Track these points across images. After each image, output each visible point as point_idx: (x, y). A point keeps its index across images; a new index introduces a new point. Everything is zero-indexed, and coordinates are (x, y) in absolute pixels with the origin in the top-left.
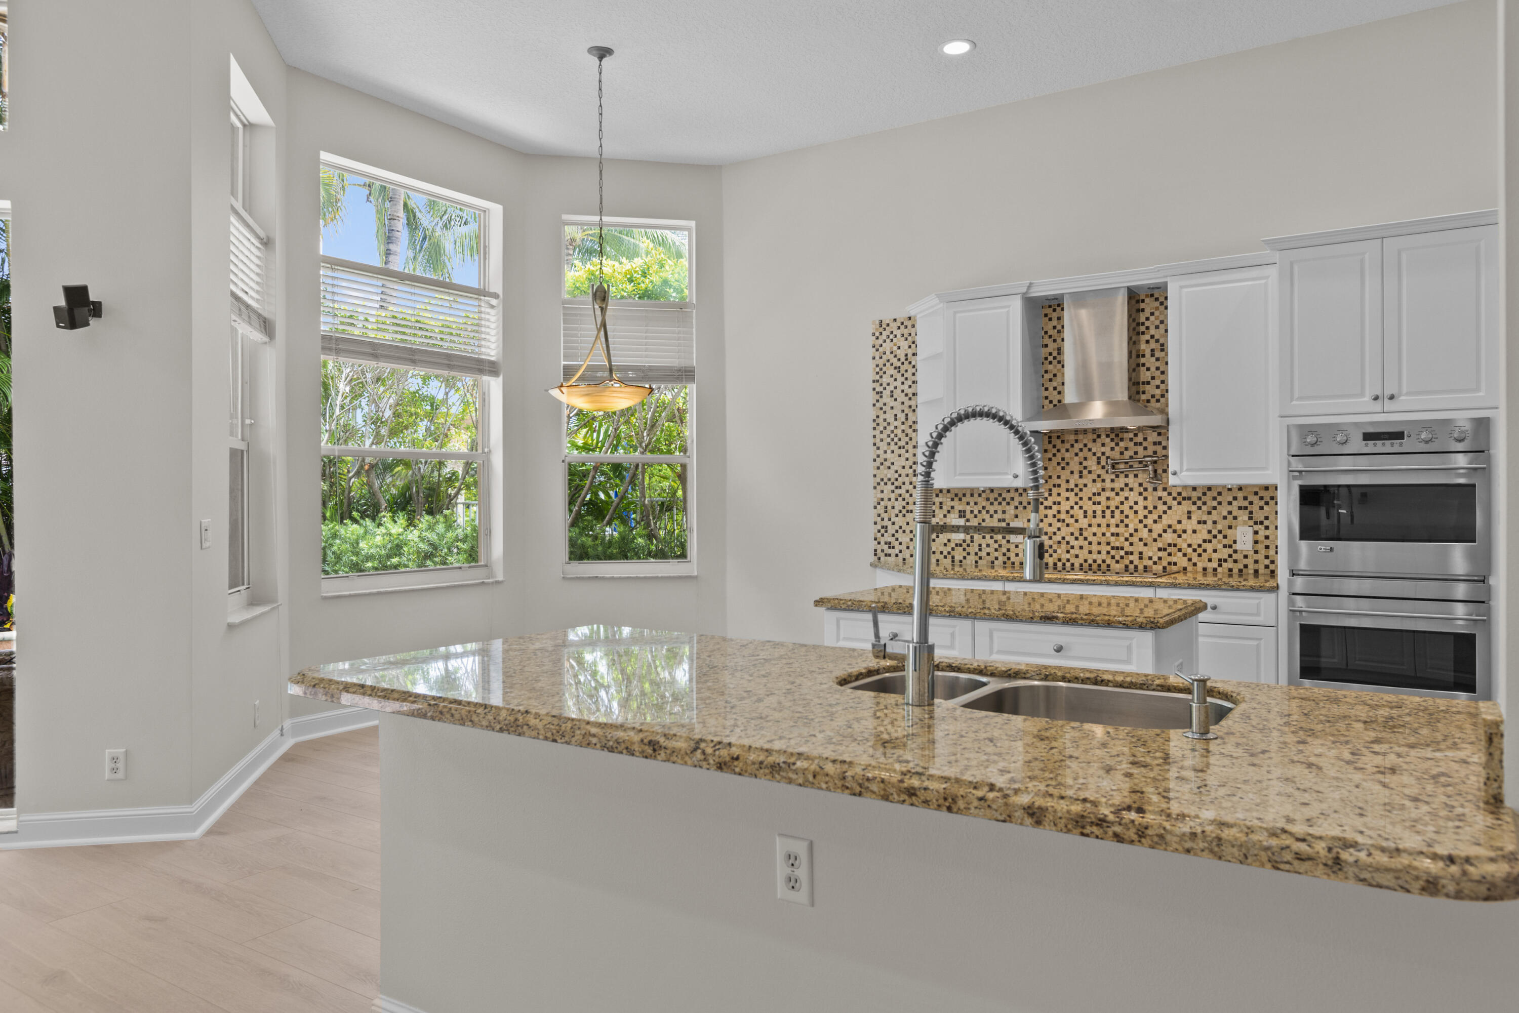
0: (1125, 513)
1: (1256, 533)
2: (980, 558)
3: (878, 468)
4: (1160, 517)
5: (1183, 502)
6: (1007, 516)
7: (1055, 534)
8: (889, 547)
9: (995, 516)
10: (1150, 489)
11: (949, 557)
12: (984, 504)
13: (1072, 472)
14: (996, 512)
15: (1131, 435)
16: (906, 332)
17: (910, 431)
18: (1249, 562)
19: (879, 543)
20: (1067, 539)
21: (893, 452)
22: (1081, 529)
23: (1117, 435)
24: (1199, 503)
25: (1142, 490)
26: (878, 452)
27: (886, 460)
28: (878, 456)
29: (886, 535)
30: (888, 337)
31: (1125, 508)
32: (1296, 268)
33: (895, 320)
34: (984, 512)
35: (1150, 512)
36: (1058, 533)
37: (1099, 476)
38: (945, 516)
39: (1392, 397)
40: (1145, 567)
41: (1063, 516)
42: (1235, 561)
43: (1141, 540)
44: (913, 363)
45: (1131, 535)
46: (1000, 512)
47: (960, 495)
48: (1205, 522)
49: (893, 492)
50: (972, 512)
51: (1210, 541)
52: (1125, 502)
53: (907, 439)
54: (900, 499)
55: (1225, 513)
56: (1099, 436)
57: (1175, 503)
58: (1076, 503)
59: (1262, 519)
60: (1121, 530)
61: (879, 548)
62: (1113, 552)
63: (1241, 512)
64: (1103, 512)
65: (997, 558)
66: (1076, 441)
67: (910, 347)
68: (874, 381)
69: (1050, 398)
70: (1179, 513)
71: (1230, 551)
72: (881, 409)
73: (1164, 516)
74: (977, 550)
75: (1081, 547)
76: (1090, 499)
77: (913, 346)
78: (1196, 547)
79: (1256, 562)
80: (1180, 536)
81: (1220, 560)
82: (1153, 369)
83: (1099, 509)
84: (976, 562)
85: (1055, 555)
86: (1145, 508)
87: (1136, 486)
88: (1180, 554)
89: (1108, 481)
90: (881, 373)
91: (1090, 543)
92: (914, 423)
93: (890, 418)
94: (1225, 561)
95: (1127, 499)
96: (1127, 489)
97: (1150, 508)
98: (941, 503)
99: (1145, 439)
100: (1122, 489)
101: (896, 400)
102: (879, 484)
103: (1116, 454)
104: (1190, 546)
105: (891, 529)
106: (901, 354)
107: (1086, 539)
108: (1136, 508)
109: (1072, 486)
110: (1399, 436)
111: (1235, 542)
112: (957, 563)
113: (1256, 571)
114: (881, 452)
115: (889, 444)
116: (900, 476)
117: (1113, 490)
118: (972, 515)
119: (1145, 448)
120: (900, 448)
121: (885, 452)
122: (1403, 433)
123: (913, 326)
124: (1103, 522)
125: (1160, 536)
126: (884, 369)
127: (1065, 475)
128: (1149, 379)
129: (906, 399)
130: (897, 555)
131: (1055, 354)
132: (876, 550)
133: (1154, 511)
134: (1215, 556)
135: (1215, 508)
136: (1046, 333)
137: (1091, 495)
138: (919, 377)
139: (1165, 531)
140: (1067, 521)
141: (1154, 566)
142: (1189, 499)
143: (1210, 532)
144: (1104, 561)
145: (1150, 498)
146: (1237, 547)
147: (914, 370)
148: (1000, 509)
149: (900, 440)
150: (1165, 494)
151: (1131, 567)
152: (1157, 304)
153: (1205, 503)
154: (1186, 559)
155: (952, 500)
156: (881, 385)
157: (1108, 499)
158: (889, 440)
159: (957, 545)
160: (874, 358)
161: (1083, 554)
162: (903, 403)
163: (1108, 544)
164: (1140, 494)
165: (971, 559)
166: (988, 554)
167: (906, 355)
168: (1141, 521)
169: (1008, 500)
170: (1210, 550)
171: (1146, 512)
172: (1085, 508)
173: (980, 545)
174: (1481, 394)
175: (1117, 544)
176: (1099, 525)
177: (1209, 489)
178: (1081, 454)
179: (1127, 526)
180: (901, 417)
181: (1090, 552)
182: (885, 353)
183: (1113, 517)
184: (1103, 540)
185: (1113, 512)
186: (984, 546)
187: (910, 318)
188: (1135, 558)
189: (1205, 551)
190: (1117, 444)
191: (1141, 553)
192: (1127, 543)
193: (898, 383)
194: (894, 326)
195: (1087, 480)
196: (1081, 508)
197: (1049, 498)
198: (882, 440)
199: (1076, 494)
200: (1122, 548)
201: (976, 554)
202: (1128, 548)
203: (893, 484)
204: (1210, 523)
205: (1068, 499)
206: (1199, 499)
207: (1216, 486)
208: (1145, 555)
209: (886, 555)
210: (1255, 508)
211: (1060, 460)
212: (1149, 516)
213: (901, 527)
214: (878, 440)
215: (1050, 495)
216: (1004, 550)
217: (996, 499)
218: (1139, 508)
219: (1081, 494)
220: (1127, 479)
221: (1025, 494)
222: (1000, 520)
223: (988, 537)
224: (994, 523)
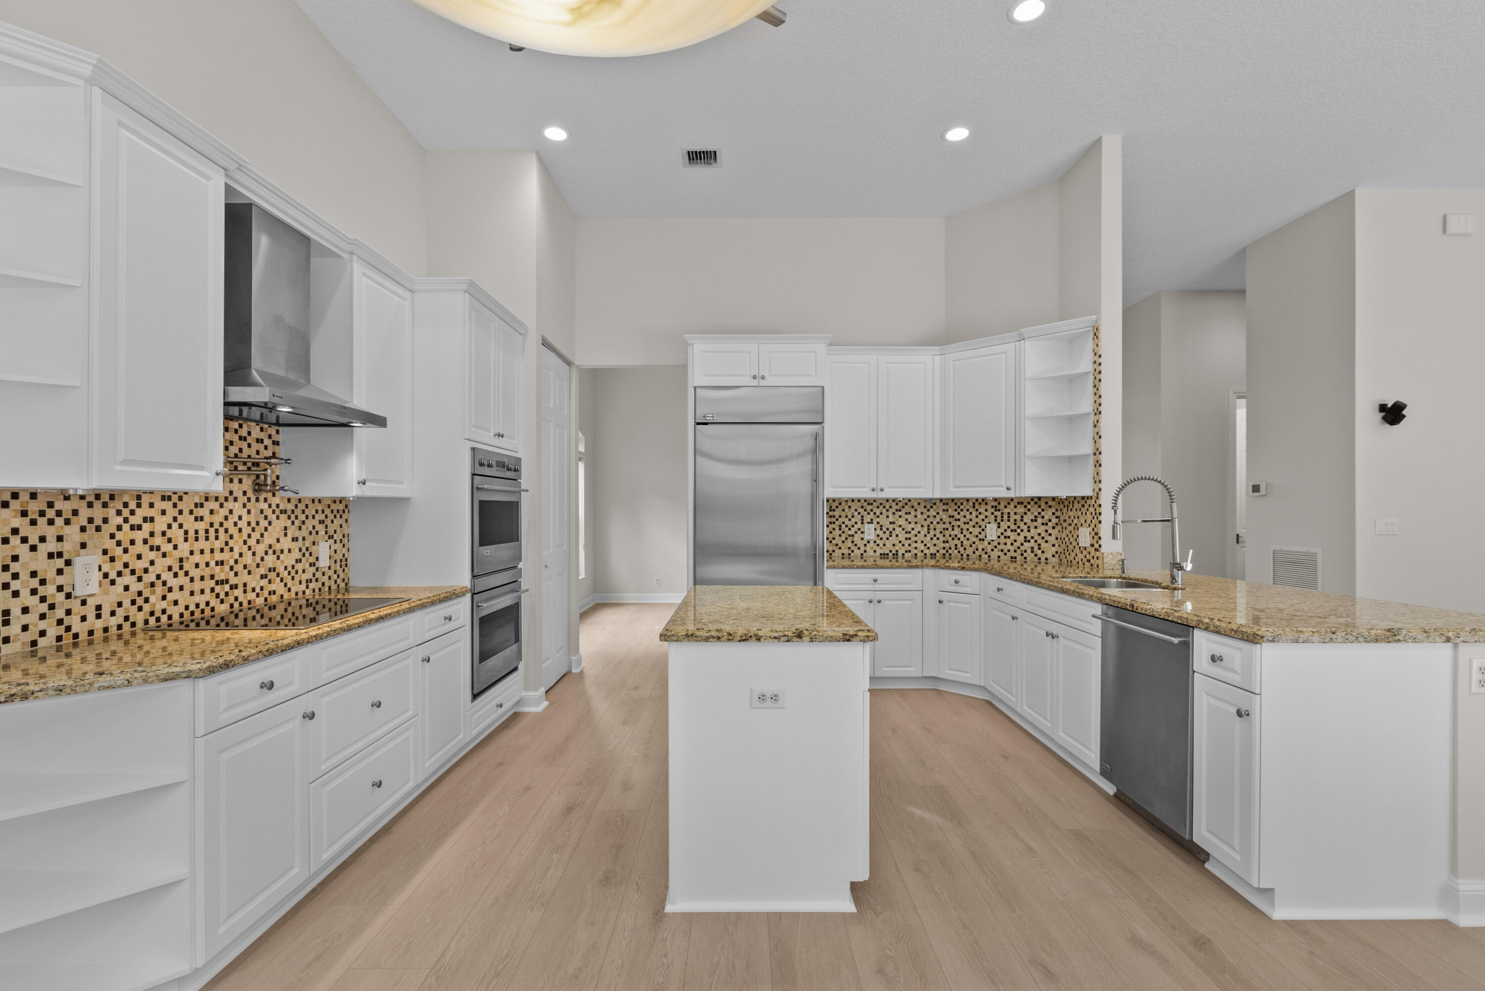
0: (230, 532)
1: (329, 547)
4: (262, 535)
5: (281, 516)
6: (67, 547)
7: (146, 571)
9: (41, 547)
10: (253, 499)
12: (15, 521)
14: (43, 539)
18: (325, 579)
20: (164, 577)
22: (181, 560)
24: (293, 517)
25: (245, 500)
31: (229, 524)
35: (254, 530)
40: (249, 602)
41: (158, 540)
42: (316, 580)
43: (245, 567)
45: (236, 562)
48: (297, 539)
51: (300, 561)
52: (230, 516)
55: (311, 528)
57: (275, 516)
58: (175, 519)
59: (333, 533)
60: (226, 555)
62: (218, 589)
63: (321, 526)
64: (207, 531)
65: (43, 633)
70: (278, 529)
71: (313, 570)
73: (266, 534)
75: (180, 588)
76: (191, 512)
78: (290, 569)
79: (329, 578)
80: (278, 558)
81: (307, 581)
83: (201, 526)
85: (147, 608)
86: (249, 524)
87: (240, 495)
88: (277, 580)
91: (192, 580)
94: (311, 581)
95: (231, 512)
96: (232, 498)
97: (253, 524)
99: (249, 433)
100: (227, 499)
104: (286, 568)
110: (504, 465)
111: (317, 559)
113: (329, 588)
117: (217, 499)
119: (249, 446)
125: (262, 559)
133: (257, 528)
134: (305, 577)
135: (303, 522)
137: (192, 507)
139: (266, 553)
140: (163, 550)
141: (258, 600)
142: (286, 512)
143: (300, 550)
144: (207, 604)
145: (253, 511)
146: (320, 564)
148: (51, 533)
151: (237, 605)
153: (296, 517)
154: (282, 584)
157: (212, 512)
161: (184, 598)
163: (212, 577)
164: (245, 506)
166: (25, 628)
168: (245, 542)
169: (67, 514)
170: (300, 571)
171: (249, 530)
172: (185, 527)
175: (222, 577)
176: (202, 552)
177: (300, 500)
179: (232, 550)
181: (192, 593)
184: (207, 572)
185: (217, 531)
186: (16, 612)
188: (238, 592)
189: (297, 572)
191: (245, 585)
192: (232, 573)
196: (181, 526)
197: (138, 511)
199: (175, 505)
200: (227, 581)
202: (233, 581)
204: (300, 539)
205: (163, 512)
206: (293, 512)
207: (304, 499)
210: (328, 522)
212: (253, 534)
215: (139, 505)
216: (60, 613)
217: (42, 514)
218: (242, 524)
219: (181, 505)
220: (231, 485)
221: (98, 505)
222: (51, 556)
223: (25, 593)
224: (40, 562)
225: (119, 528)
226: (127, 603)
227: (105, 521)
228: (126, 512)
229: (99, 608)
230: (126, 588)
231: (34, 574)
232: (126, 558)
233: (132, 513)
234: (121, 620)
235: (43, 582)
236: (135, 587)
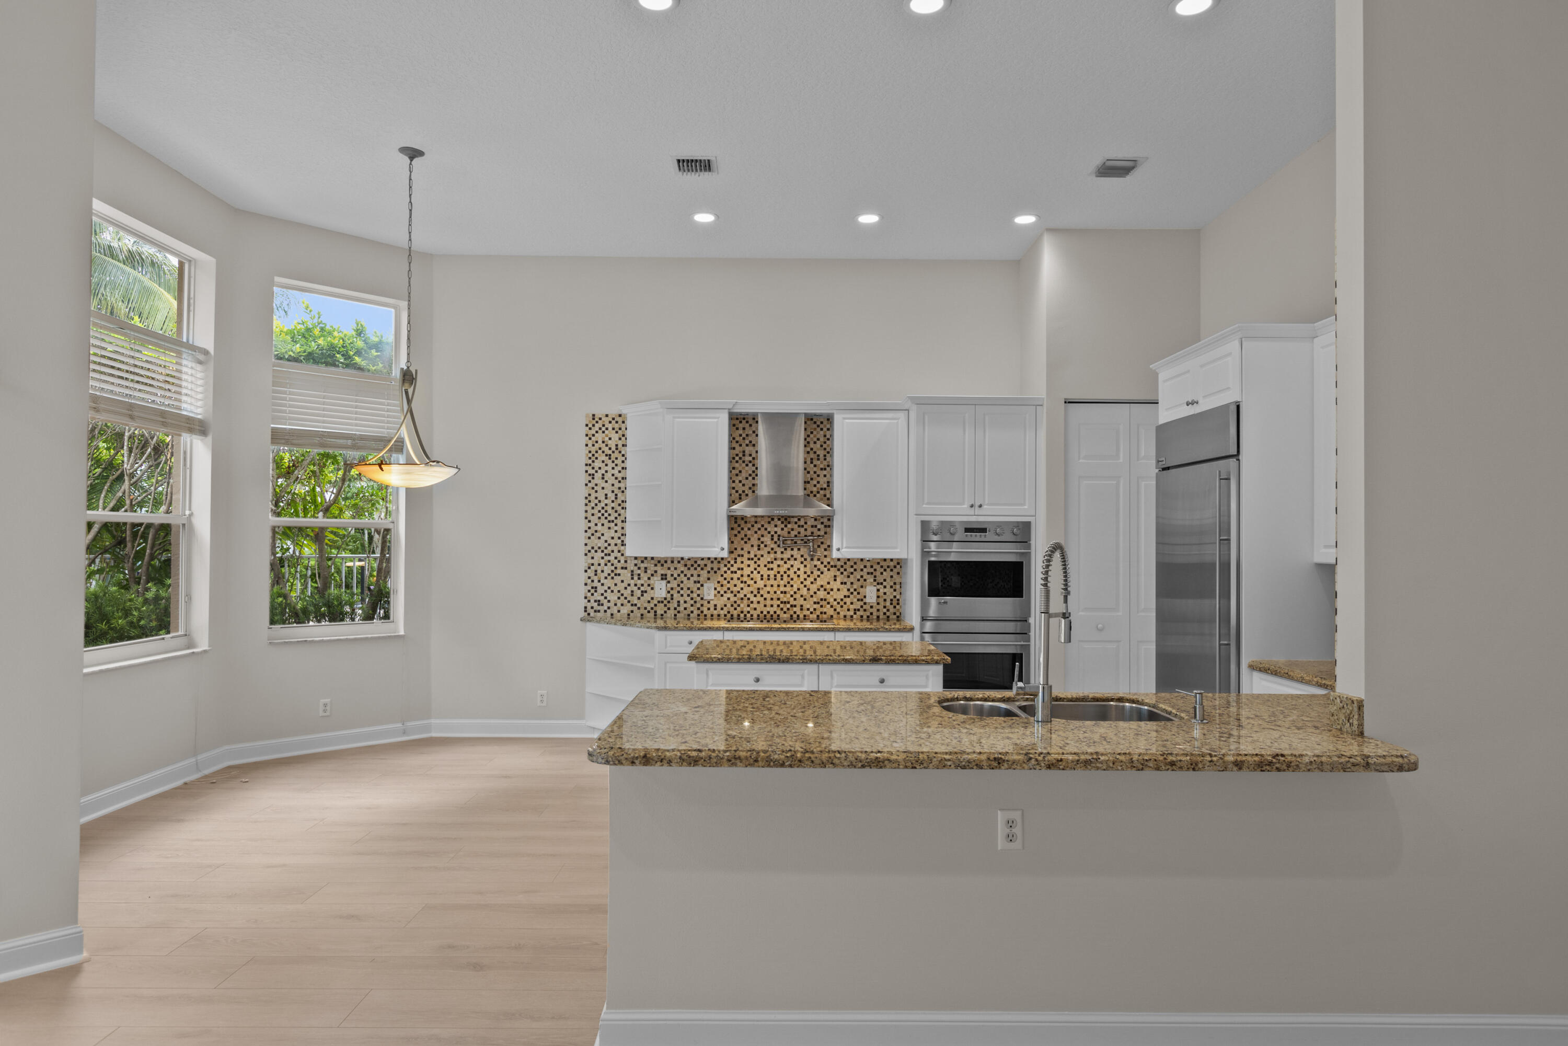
0: (791, 577)
1: (878, 590)
2: (679, 612)
3: (589, 538)
4: (815, 579)
5: (831, 569)
6: (701, 579)
7: (739, 592)
8: (599, 605)
9: (692, 578)
10: (809, 559)
11: (652, 612)
12: (682, 569)
13: (752, 546)
14: (692, 575)
15: (796, 520)
16: (617, 426)
17: (619, 508)
18: (874, 610)
19: (589, 601)
20: (748, 596)
21: (603, 525)
22: (759, 589)
23: (786, 519)
24: (842, 570)
25: (803, 559)
26: (589, 525)
27: (596, 531)
28: (589, 528)
29: (595, 594)
30: (600, 429)
31: (791, 572)
32: (926, 417)
33: (607, 416)
34: (682, 575)
35: (809, 576)
36: (741, 591)
37: (772, 549)
38: (649, 579)
39: (980, 506)
40: (805, 616)
41: (745, 579)
42: (865, 610)
43: (802, 596)
44: (623, 453)
45: (795, 593)
46: (695, 576)
47: (662, 562)
48: (845, 583)
49: (603, 558)
50: (672, 575)
51: (849, 597)
52: (791, 568)
53: (616, 515)
54: (609, 564)
55: (859, 577)
56: (773, 519)
57: (826, 569)
58: (755, 569)
59: (882, 581)
60: (788, 589)
61: (589, 605)
62: (782, 606)
63: (869, 576)
64: (775, 576)
65: (692, 612)
66: (756, 522)
67: (620, 439)
68: (586, 465)
69: (736, 489)
70: (828, 576)
71: (862, 603)
72: (593, 488)
73: (818, 579)
74: (676, 606)
75: (759, 602)
76: (765, 566)
77: (623, 438)
78: (839, 601)
79: (878, 610)
80: (829, 593)
81: (855, 610)
82: (812, 473)
83: (772, 573)
84: (675, 615)
85: (739, 609)
86: (805, 573)
87: (798, 557)
88: (829, 606)
89: (779, 553)
90: (593, 458)
91: (765, 599)
92: (623, 501)
93: (602, 498)
94: (859, 610)
95: (792, 566)
96: (792, 559)
97: (809, 573)
98: (646, 568)
99: (806, 523)
100: (789, 559)
101: (606, 482)
102: (589, 551)
103: (785, 533)
104: (835, 600)
105: (601, 590)
106: (612, 444)
107: (762, 596)
108: (798, 573)
109: (752, 556)
110: (984, 530)
111: (865, 597)
112: (658, 615)
113: (878, 617)
114: (592, 525)
115: (599, 518)
116: (609, 545)
117: (782, 559)
118: (673, 578)
119: (806, 530)
120: (609, 522)
121: (596, 525)
122: (986, 529)
123: (623, 422)
124: (775, 583)
125: (815, 593)
126: (596, 455)
127: (747, 547)
128: (809, 480)
129: (616, 482)
130: (605, 611)
131: (741, 455)
132: (586, 608)
133: (811, 575)
134: (852, 607)
135: (852, 573)
136: (734, 439)
137: (766, 563)
138: (628, 464)
139: (819, 590)
140: (748, 583)
141: (811, 615)
142: (835, 566)
143: (848, 590)
144: (775, 612)
145: (808, 566)
146: (867, 600)
147: (623, 459)
148: (695, 573)
149: (609, 515)
150: (819, 563)
151: (795, 616)
152: (815, 426)
153: (845, 570)
154: (832, 609)
155: (656, 565)
156: (593, 468)
157: (779, 566)
158: (600, 515)
159: (659, 602)
160: (587, 445)
161: (760, 608)
162: (613, 485)
163: (778, 599)
164: (802, 563)
165: (671, 613)
166: (685, 609)
167: (617, 445)
168: (802, 583)
169: (702, 566)
170: (848, 603)
171: (806, 576)
172: (761, 573)
173: (679, 602)
174: (1026, 507)
175: (785, 599)
176: (772, 586)
177: (849, 560)
178: (759, 532)
179: (792, 586)
180: (612, 496)
181: (765, 606)
182: (597, 442)
183: (782, 579)
184: (775, 596)
185: (782, 576)
186: (682, 602)
187: (620, 416)
188: (797, 609)
189: (845, 603)
190: (786, 526)
191: (802, 606)
192: (792, 599)
193: (609, 468)
194: (606, 420)
195: (764, 551)
196: (759, 572)
197: (735, 565)
198: (593, 515)
199: (755, 562)
200: (789, 603)
201: (675, 609)
202: (792, 602)
203: (603, 551)
204: (849, 583)
205: (749, 566)
206: (842, 566)
207: (853, 559)
208: (805, 607)
209: (595, 611)
210: (878, 573)
211: (743, 536)
212: (808, 578)
213: (609, 588)
214: (589, 515)
215: (736, 562)
216: (698, 605)
217: (692, 565)
218: (801, 573)
219: (758, 562)
220: (792, 552)
221: (715, 562)
222: (695, 582)
223: (685, 595)
224: (690, 584)
225: (725, 572)
226: (729, 605)
227: (719, 569)
228: (729, 566)
229: (715, 605)
230: (729, 599)
231: (689, 589)
232: (728, 585)
233: (732, 566)
234: (726, 613)
235: (692, 592)
236: (733, 599)
